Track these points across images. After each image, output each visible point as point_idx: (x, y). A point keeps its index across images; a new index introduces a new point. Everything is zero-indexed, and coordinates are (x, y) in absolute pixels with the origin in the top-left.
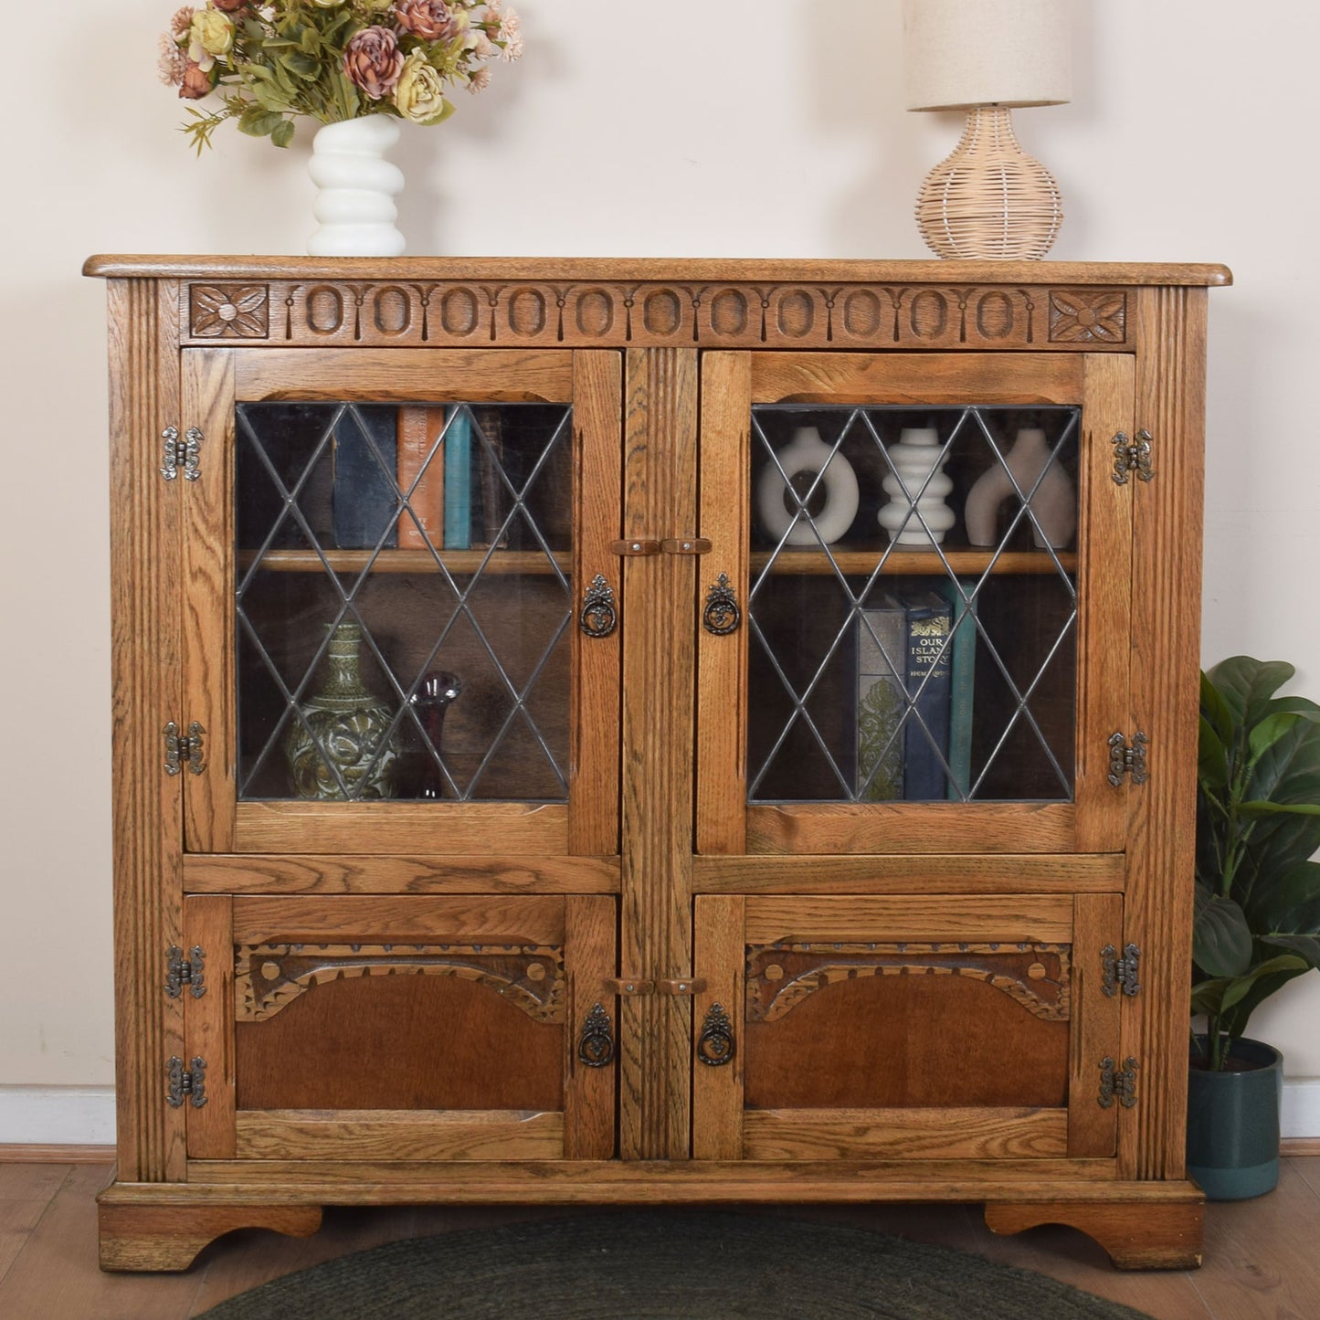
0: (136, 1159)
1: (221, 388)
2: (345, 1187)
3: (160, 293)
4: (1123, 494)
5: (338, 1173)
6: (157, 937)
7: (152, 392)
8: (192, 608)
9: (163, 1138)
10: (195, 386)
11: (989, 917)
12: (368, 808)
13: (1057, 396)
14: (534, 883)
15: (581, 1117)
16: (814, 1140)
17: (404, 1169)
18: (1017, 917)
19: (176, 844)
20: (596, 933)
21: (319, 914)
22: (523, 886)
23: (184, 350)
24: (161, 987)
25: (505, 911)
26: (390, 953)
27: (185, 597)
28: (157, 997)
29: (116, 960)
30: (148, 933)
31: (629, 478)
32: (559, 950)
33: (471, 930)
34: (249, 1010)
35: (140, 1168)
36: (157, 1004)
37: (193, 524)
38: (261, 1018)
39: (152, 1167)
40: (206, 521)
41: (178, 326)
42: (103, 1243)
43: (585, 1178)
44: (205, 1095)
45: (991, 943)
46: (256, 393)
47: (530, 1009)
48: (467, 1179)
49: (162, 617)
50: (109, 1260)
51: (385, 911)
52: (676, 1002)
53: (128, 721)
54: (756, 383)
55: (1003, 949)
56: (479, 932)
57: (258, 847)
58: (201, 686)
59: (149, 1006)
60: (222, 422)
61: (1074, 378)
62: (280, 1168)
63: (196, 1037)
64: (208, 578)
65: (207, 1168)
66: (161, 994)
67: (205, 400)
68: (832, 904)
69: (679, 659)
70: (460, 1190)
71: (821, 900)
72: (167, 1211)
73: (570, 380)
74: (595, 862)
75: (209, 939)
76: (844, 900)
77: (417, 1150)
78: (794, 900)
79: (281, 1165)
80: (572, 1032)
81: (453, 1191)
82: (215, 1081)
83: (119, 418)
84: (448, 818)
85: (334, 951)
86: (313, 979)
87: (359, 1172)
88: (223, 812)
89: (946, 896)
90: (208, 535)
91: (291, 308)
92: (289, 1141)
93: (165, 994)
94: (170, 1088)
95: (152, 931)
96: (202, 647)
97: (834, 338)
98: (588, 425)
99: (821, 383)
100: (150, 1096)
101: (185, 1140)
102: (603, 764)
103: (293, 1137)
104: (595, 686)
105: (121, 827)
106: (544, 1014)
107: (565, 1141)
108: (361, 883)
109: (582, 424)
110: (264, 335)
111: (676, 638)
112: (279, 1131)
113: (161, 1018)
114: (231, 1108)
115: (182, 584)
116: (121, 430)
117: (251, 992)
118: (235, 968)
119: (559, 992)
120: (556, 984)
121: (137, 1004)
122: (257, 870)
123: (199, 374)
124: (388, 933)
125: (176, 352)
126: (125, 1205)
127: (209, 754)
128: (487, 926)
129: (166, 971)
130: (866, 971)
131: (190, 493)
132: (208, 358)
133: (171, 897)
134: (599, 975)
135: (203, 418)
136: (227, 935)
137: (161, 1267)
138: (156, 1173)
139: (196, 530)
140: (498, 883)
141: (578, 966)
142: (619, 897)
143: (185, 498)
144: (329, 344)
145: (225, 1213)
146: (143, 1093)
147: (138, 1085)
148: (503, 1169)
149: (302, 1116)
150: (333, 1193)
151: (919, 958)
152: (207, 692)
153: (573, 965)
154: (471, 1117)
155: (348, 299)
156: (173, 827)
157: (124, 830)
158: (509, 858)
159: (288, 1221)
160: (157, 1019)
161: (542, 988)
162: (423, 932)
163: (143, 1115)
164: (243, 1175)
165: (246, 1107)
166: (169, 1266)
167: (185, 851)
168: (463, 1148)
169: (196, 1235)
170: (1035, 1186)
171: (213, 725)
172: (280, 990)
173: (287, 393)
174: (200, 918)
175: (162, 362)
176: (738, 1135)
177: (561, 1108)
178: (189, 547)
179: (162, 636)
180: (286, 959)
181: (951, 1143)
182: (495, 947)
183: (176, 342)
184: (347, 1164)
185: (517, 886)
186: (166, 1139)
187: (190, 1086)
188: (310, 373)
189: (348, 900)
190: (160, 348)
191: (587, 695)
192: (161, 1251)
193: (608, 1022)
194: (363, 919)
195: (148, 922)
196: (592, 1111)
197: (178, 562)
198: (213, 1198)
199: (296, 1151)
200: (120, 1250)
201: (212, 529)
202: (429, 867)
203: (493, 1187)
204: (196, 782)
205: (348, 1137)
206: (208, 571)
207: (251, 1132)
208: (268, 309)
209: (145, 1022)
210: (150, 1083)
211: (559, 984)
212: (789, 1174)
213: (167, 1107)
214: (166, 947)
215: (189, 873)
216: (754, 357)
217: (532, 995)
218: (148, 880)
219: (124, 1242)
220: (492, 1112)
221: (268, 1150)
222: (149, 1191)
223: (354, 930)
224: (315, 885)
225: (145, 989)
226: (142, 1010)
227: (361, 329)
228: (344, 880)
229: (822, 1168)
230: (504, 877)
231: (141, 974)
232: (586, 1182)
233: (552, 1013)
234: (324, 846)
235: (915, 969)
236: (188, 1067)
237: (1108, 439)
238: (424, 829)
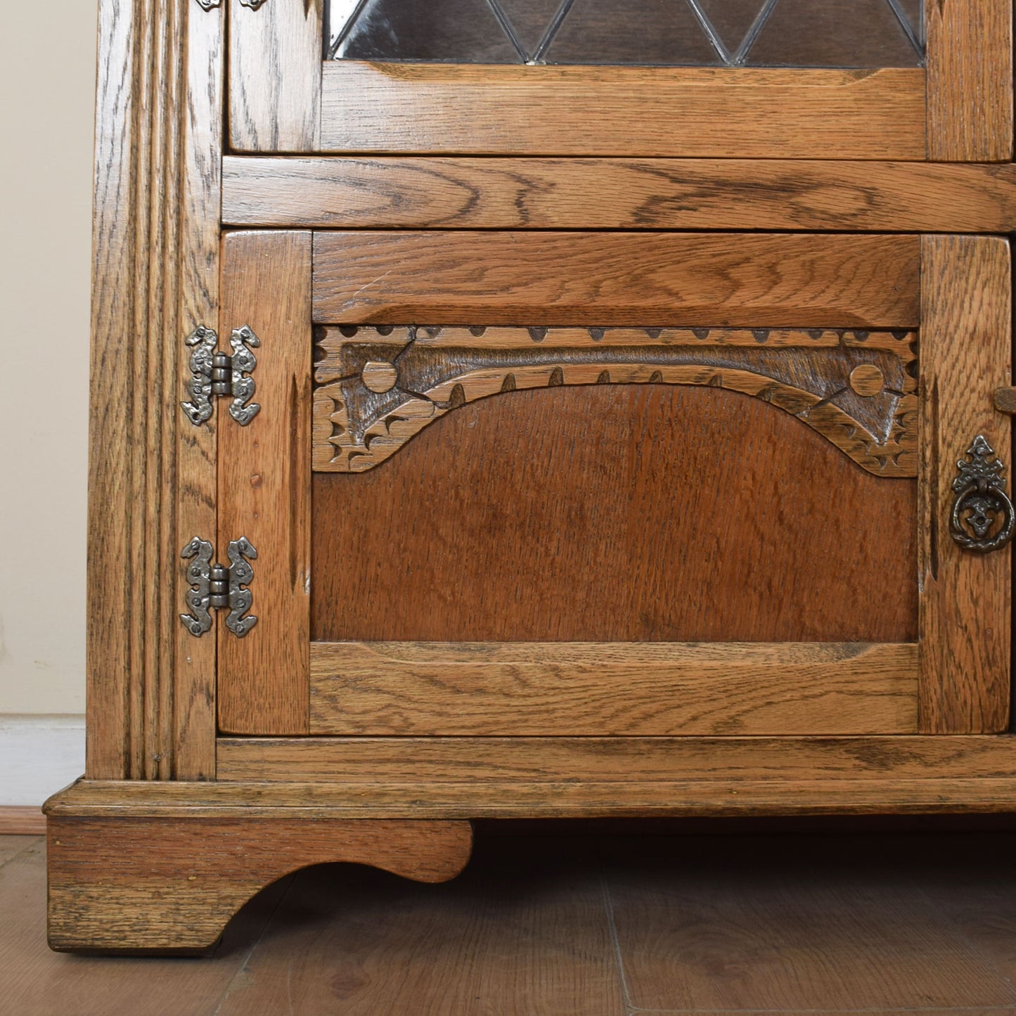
0: (121, 735)
2: (514, 787)
5: (498, 761)
6: (171, 312)
9: (173, 695)
12: (563, 74)
14: (863, 211)
15: (951, 652)
17: (623, 753)
19: (209, 138)
20: (976, 304)
21: (471, 266)
22: (843, 216)
24: (176, 405)
25: (812, 262)
26: (602, 342)
28: (168, 424)
29: (95, 351)
30: (154, 302)
32: (909, 338)
33: (750, 298)
34: (337, 449)
35: (128, 754)
36: (167, 438)
38: (358, 466)
39: (151, 751)
42: (54, 893)
43: (957, 767)
44: (253, 610)
47: (857, 448)
48: (741, 772)
50: (67, 927)
51: (597, 260)
56: (766, 301)
57: (359, 143)
59: (152, 442)
62: (391, 753)
63: (239, 500)
65: (255, 754)
66: (175, 419)
70: (731, 791)
72: (177, 829)
74: (974, 175)
75: (266, 313)
77: (648, 716)
79: (393, 748)
80: (934, 492)
81: (717, 793)
82: (273, 583)
84: (709, 91)
85: (493, 337)
86: (458, 390)
87: (540, 758)
88: (297, 80)
92: (408, 699)
93: (182, 417)
94: (187, 597)
95: (162, 300)
100: (151, 615)
101: (214, 698)
103: (415, 691)
106: (881, 459)
107: (919, 697)
108: (550, 209)
112: (391, 680)
113: (174, 464)
114: (300, 637)
117: (341, 416)
118: (314, 369)
119: (908, 417)
121: (130, 439)
122: (357, 185)
124: (599, 302)
126: (98, 818)
128: (778, 290)
129: (185, 374)
133: (199, 236)
134: (981, 383)
136: (300, 306)
137: (162, 942)
138: (158, 762)
140: (799, 211)
141: (945, 366)
142: (1013, 239)
145: (287, 834)
146: (137, 610)
147: (129, 593)
148: (807, 752)
149: (435, 652)
150: (492, 798)
153: (935, 363)
154: (748, 655)
156: (206, 104)
159: (405, 850)
160: (166, 466)
161: (878, 409)
162: (661, 300)
163: (136, 650)
164: (320, 767)
165: (329, 636)
166: (179, 938)
167: (227, 150)
168: (733, 713)
169: (233, 878)
172: (396, 411)
174: (251, 272)
177: (912, 636)
180: (409, 354)
182: (792, 333)
184: (517, 740)
185: (834, 217)
186: (179, 693)
187: (225, 591)
189: (524, 242)
192: (164, 909)
193: (999, 471)
195: (154, 283)
196: (969, 640)
198: (265, 808)
199: (422, 720)
200: (87, 909)
202: (675, 180)
203: (790, 785)
204: (249, 23)
205: (520, 691)
207: (338, 683)
209: (145, 473)
210: (151, 588)
211: (908, 402)
213: (182, 632)
214: (187, 326)
215: (232, 189)
217: (859, 424)
218: (157, 204)
219: (94, 892)
221: (370, 718)
222: (145, 794)
223: (534, 296)
224: (464, 211)
225: (146, 410)
226: (139, 450)
228: (519, 203)
230: (808, 200)
231: (140, 381)
232: (959, 776)
233: (896, 457)
236: (222, 559)
238: (665, 108)
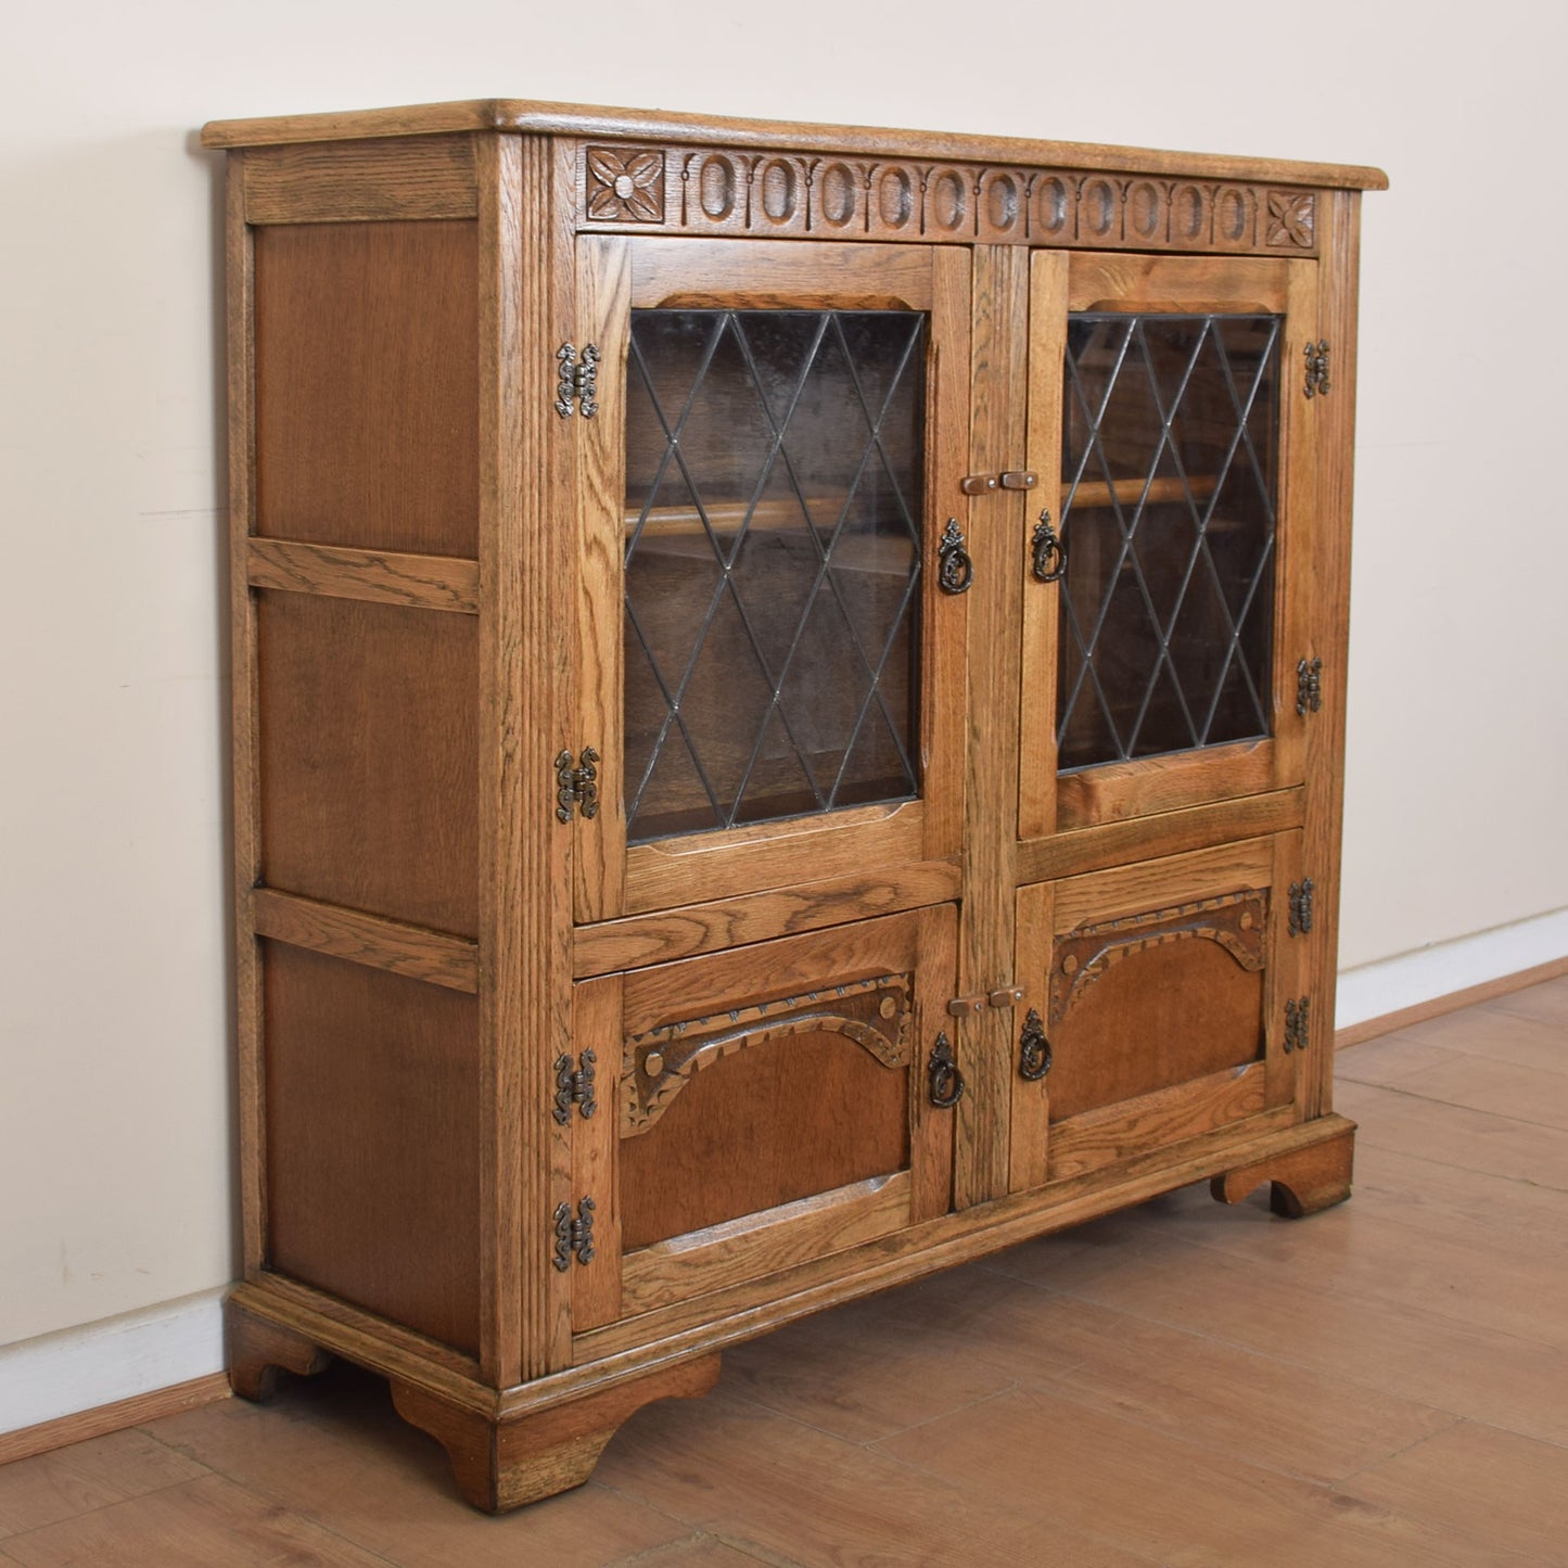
0: (518, 1353)
1: (617, 292)
3: (556, 157)
4: (1309, 406)
5: (716, 1306)
6: (543, 1046)
7: (545, 295)
8: (586, 592)
9: (547, 1317)
10: (591, 287)
11: (1221, 869)
12: (748, 835)
13: (1270, 304)
14: (892, 900)
15: (925, 1173)
16: (1099, 1144)
17: (777, 1281)
18: (1238, 865)
19: (567, 915)
20: (940, 950)
21: (706, 979)
22: (881, 906)
23: (580, 237)
24: (547, 1112)
25: (869, 939)
26: (764, 1014)
27: (579, 578)
28: (543, 1129)
30: (534, 1043)
31: (976, 401)
32: (907, 976)
33: (838, 968)
34: (633, 1121)
35: (523, 1365)
36: (542, 1138)
37: (588, 477)
38: (643, 1130)
39: (535, 1359)
40: (601, 472)
41: (574, 204)
42: (502, 1475)
43: (928, 1242)
44: (593, 1244)
45: (1216, 898)
46: (651, 298)
47: (882, 1054)
48: (831, 1276)
49: (555, 606)
51: (765, 963)
52: (1001, 1016)
53: (518, 757)
54: (1073, 288)
55: (1227, 901)
56: (846, 969)
57: (647, 904)
58: (595, 697)
59: (534, 1143)
60: (618, 337)
61: (1280, 285)
62: (663, 1318)
63: (584, 1171)
64: (603, 550)
65: (593, 1342)
66: (547, 1123)
67: (602, 310)
68: (1117, 877)
69: (1010, 614)
71: (1109, 874)
72: (570, 1408)
73: (930, 284)
74: (943, 865)
75: (599, 1036)
76: (1124, 872)
77: (788, 1254)
78: (1089, 878)
79: (664, 1313)
80: (919, 1073)
82: (603, 1222)
83: (511, 332)
85: (716, 1024)
87: (738, 1298)
88: (614, 865)
89: (1193, 852)
90: (604, 491)
91: (687, 183)
92: (671, 1280)
93: (553, 1121)
94: (556, 1246)
95: (537, 1039)
96: (596, 645)
97: (1126, 238)
98: (944, 337)
99: (1117, 289)
100: (534, 1264)
101: (570, 1311)
102: (952, 746)
103: (676, 1273)
104: (946, 655)
105: (509, 904)
106: (893, 1057)
107: (911, 1203)
108: (747, 931)
109: (939, 337)
110: (660, 219)
111: (1007, 591)
112: (664, 1270)
113: (547, 1154)
114: (617, 1255)
115: (577, 558)
116: (514, 349)
117: (635, 1098)
118: (623, 1068)
119: (906, 1028)
120: (904, 1017)
121: (523, 1143)
122: (647, 934)
123: (595, 271)
124: (769, 988)
125: (571, 240)
126: (526, 1416)
127: (601, 788)
128: (852, 961)
129: (554, 1091)
130: (1134, 946)
131: (585, 434)
132: (604, 248)
133: (561, 989)
134: (942, 999)
135: (599, 330)
136: (617, 1027)
137: (562, 1486)
138: (538, 1365)
139: (591, 486)
140: (863, 906)
141: (926, 992)
142: (958, 902)
143: (580, 442)
144: (722, 232)
146: (526, 1263)
147: (522, 1253)
148: (861, 1253)
149: (682, 1245)
150: (723, 1331)
151: (1169, 925)
152: (600, 704)
154: (833, 1200)
155: (740, 171)
156: (564, 893)
157: (512, 907)
158: (872, 872)
159: (689, 1381)
160: (542, 1158)
161: (891, 1027)
162: (798, 981)
163: (526, 1291)
164: (628, 1339)
165: (633, 1250)
166: (570, 1481)
168: (827, 1239)
169: (600, 1430)
170: (1246, 1148)
171: (606, 748)
172: (663, 1088)
173: (680, 297)
174: (591, 1010)
175: (557, 253)
176: (1044, 1156)
178: (584, 508)
179: (555, 633)
180: (670, 1045)
181: (1192, 1119)
182: (854, 987)
183: (572, 226)
184: (726, 1291)
186: (551, 1316)
188: (705, 270)
189: (731, 956)
190: (555, 235)
191: (940, 665)
193: (950, 1053)
194: (746, 977)
195: (534, 1028)
196: (933, 1162)
197: (572, 528)
199: (679, 1291)
200: (519, 1480)
201: (608, 482)
202: (806, 899)
204: (587, 826)
205: (727, 1257)
206: (604, 541)
207: (637, 1280)
208: (664, 185)
209: (530, 1165)
210: (534, 1246)
211: (907, 1017)
212: (1079, 1188)
213: (553, 1270)
214: (554, 1057)
215: (580, 952)
216: (1071, 257)
217: (884, 1037)
218: (534, 970)
219: (523, 1466)
220: (847, 1189)
221: (653, 1298)
223: (737, 992)
224: (702, 942)
225: (531, 1121)
226: (527, 1150)
227: (752, 214)
228: (729, 930)
229: (1104, 1173)
230: (869, 898)
231: (527, 1102)
232: (929, 1248)
233: (900, 1054)
234: (711, 890)
235: (1169, 937)
237: (1301, 350)
